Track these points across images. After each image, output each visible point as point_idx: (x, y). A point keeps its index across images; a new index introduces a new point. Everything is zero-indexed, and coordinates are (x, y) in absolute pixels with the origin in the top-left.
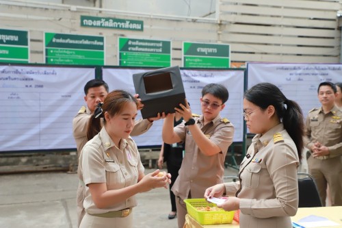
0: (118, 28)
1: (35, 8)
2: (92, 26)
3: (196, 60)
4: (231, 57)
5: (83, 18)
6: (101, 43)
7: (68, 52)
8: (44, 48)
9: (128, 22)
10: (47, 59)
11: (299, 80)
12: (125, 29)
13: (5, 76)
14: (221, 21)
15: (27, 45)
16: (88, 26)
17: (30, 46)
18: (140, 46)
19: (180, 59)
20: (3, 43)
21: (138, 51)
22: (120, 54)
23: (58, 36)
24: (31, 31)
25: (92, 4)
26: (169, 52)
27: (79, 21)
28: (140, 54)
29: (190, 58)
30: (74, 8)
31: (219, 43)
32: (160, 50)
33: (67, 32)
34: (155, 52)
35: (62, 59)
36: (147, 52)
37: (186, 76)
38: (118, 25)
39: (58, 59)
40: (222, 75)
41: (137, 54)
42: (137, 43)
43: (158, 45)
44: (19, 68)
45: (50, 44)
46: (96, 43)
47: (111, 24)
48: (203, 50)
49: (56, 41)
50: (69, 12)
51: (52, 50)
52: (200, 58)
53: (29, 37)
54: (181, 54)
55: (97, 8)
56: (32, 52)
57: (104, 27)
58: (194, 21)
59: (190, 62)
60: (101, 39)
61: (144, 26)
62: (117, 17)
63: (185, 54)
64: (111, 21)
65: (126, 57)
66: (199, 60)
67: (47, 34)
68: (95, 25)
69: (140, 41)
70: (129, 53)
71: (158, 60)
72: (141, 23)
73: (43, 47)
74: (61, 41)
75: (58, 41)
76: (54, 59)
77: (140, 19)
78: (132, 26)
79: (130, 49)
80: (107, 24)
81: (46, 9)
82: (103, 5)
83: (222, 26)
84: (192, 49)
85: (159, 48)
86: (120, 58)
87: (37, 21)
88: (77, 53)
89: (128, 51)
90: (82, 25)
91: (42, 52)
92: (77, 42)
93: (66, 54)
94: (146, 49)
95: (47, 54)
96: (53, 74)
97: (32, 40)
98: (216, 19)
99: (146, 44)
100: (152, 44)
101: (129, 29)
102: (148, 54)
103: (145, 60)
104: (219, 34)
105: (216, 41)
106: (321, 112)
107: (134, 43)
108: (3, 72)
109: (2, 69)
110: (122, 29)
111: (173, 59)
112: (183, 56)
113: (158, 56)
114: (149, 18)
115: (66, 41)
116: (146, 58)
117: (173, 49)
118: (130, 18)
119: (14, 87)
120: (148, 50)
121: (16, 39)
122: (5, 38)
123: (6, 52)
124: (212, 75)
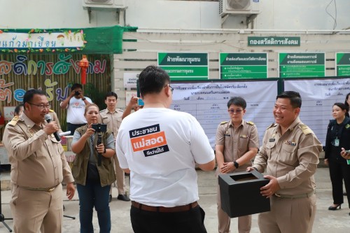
0: (279, 45)
1: (213, 34)
2: (257, 45)
3: (348, 69)
5: (250, 39)
6: (264, 59)
7: (238, 68)
8: (220, 66)
9: (287, 39)
10: (221, 75)
13: (209, 90)
15: (207, 65)
16: (254, 45)
17: (210, 65)
18: (297, 60)
19: (334, 69)
20: (190, 64)
21: (295, 64)
22: (280, 67)
23: (230, 55)
24: (210, 53)
25: (246, 26)
26: (323, 63)
27: (247, 42)
28: (297, 66)
29: (344, 67)
30: (242, 31)
32: (315, 62)
34: (311, 64)
35: (233, 74)
36: (304, 64)
38: (279, 43)
39: (230, 74)
41: (294, 66)
42: (295, 57)
43: (313, 57)
44: (219, 84)
45: (224, 63)
46: (260, 59)
47: (272, 42)
49: (229, 60)
50: (238, 35)
51: (225, 67)
53: (208, 58)
54: (334, 64)
55: (250, 29)
59: (342, 70)
60: (264, 55)
61: (301, 42)
62: (277, 36)
63: (338, 64)
64: (272, 39)
65: (285, 70)
67: (221, 55)
68: (259, 43)
69: (297, 54)
70: (288, 66)
71: (313, 70)
72: (298, 39)
73: (218, 65)
74: (233, 59)
75: (230, 59)
76: (227, 74)
77: (297, 36)
78: (290, 42)
79: (288, 62)
80: (269, 42)
81: (221, 34)
82: (255, 26)
84: (345, 59)
85: (314, 59)
86: (280, 70)
88: (245, 69)
89: (287, 64)
90: (249, 45)
91: (218, 70)
92: (244, 59)
93: (236, 70)
94: (303, 62)
95: (221, 71)
96: (244, 87)
97: (211, 60)
99: (303, 57)
100: (308, 57)
101: (288, 45)
102: (304, 66)
103: (302, 71)
107: (292, 57)
108: (208, 87)
109: (206, 84)
110: (282, 45)
111: (327, 69)
112: (336, 65)
113: (314, 67)
114: (305, 34)
115: (237, 59)
116: (303, 69)
117: (327, 60)
118: (289, 36)
119: (215, 99)
120: (305, 62)
121: (199, 61)
122: (190, 60)
123: (192, 71)
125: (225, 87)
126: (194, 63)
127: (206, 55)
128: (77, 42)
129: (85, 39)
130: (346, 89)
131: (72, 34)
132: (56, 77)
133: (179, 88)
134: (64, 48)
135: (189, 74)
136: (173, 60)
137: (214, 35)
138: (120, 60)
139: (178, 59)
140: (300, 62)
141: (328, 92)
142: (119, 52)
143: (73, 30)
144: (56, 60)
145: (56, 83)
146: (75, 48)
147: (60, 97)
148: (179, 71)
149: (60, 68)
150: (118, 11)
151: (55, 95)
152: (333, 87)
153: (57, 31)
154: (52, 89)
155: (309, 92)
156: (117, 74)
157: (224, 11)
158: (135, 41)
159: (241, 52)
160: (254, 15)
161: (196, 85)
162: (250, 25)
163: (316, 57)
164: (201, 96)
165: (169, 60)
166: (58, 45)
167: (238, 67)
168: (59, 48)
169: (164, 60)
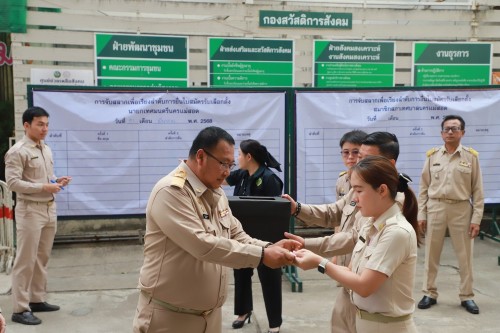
0: (314, 26)
1: (197, 3)
2: (276, 25)
3: (434, 72)
4: (494, 63)
5: (263, 14)
6: (288, 51)
7: (241, 66)
8: (209, 61)
9: (328, 17)
10: (211, 76)
12: (324, 27)
13: (162, 107)
14: (477, 6)
15: (185, 58)
16: (270, 26)
17: (191, 58)
18: (346, 53)
19: (409, 70)
20: (154, 57)
21: (342, 60)
22: (316, 65)
23: (228, 43)
24: (190, 37)
26: (392, 61)
27: (258, 19)
28: (346, 64)
29: (425, 67)
31: (474, 41)
32: (378, 58)
33: (240, 37)
34: (370, 61)
35: (232, 76)
36: (357, 61)
37: (425, 100)
38: (314, 22)
39: (227, 76)
40: (485, 97)
41: (341, 64)
42: (342, 48)
43: (373, 49)
44: (180, 96)
45: (217, 55)
46: (281, 50)
47: (303, 20)
48: (446, 54)
50: (243, 6)
51: (219, 63)
52: (440, 67)
53: (188, 46)
54: (411, 62)
57: (293, 26)
59: (424, 73)
60: (288, 44)
61: (354, 22)
62: (313, 10)
63: (416, 62)
64: (303, 15)
65: (325, 70)
66: (438, 70)
67: (212, 41)
68: (279, 23)
69: (346, 44)
70: (330, 64)
71: (374, 72)
72: (349, 17)
73: (206, 59)
74: (231, 49)
75: (228, 50)
76: (221, 76)
77: (347, 11)
78: (334, 22)
79: (330, 57)
80: (297, 21)
81: (212, 4)
83: (480, 14)
84: (429, 53)
85: (375, 53)
86: (316, 71)
87: (198, 22)
88: (254, 67)
89: (329, 60)
90: (262, 24)
91: (205, 68)
92: (253, 50)
93: (238, 69)
94: (356, 57)
95: (211, 71)
96: (225, 102)
97: (192, 51)
98: (470, 3)
99: (356, 49)
100: (365, 49)
101: (330, 27)
102: (357, 65)
104: (473, 27)
105: (469, 39)
107: (337, 48)
108: (159, 102)
109: (157, 96)
110: (320, 27)
111: (397, 70)
112: (413, 64)
113: (375, 66)
114: (361, 8)
115: (240, 50)
116: (356, 70)
117: (398, 54)
118: (332, 11)
119: (173, 122)
120: (359, 58)
121: (171, 50)
122: (156, 49)
123: (158, 69)
124: (467, 98)
125: (191, 102)
126: (161, 55)
127: (184, 40)
130: (403, 108)
133: (107, 102)
135: (153, 74)
136: (125, 47)
137: (200, 6)
139: (133, 47)
140: (351, 57)
141: (372, 114)
142: (22, 29)
148: (134, 69)
152: (382, 105)
155: (340, 113)
156: (19, 71)
159: (249, 37)
161: (138, 97)
163: (379, 49)
165: (115, 47)
167: (241, 64)
169: (107, 47)
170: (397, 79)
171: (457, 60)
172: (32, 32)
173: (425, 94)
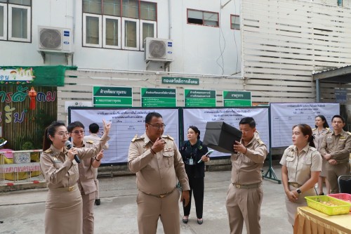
0: (184, 83)
1: (136, 74)
2: (169, 83)
3: (231, 102)
4: (252, 99)
5: (163, 78)
6: (174, 93)
9: (190, 80)
10: (142, 104)
11: (302, 113)
12: (188, 84)
13: (126, 115)
14: (245, 78)
15: (131, 96)
17: (133, 97)
18: (197, 94)
19: (222, 102)
20: (118, 96)
21: (196, 97)
22: (185, 99)
23: (149, 90)
24: (133, 88)
25: (164, 70)
26: (215, 98)
27: (161, 80)
28: (197, 99)
29: (228, 101)
30: (158, 73)
31: (245, 91)
33: (154, 87)
34: (207, 98)
35: (151, 104)
36: (201, 98)
37: (234, 112)
39: (149, 104)
41: (195, 99)
42: (195, 92)
43: (208, 93)
44: (134, 111)
45: (145, 95)
46: (171, 93)
47: (179, 81)
48: (235, 96)
51: (145, 98)
52: (233, 101)
53: (133, 92)
54: (222, 98)
55: (167, 72)
56: (134, 100)
57: (176, 83)
58: (226, 78)
59: (227, 103)
60: (174, 91)
61: (200, 82)
62: (184, 77)
63: (224, 98)
64: (180, 79)
65: (189, 101)
67: (142, 89)
69: (197, 91)
70: (191, 99)
72: (198, 80)
73: (140, 97)
74: (151, 93)
75: (149, 93)
76: (146, 104)
77: (197, 78)
78: (192, 82)
79: (191, 96)
80: (177, 81)
81: (142, 74)
82: (170, 69)
83: (246, 81)
84: (229, 95)
85: (208, 95)
86: (185, 102)
87: (137, 81)
88: (160, 100)
90: (163, 82)
91: (140, 100)
92: (160, 93)
94: (201, 96)
95: (142, 101)
98: (242, 76)
99: (201, 93)
100: (204, 93)
101: (190, 84)
104: (244, 85)
105: (243, 90)
106: (333, 135)
107: (193, 92)
108: (125, 113)
109: (124, 111)
110: (186, 84)
111: (217, 102)
112: (223, 100)
113: (208, 100)
114: (202, 77)
115: (154, 93)
116: (202, 102)
117: (217, 95)
118: (191, 78)
119: (131, 122)
121: (125, 93)
122: (119, 92)
123: (120, 101)
124: (249, 111)
125: (139, 113)
126: (121, 95)
127: (131, 89)
128: (27, 77)
129: (34, 75)
130: (226, 115)
131: (23, 71)
132: (15, 104)
133: (103, 113)
134: (16, 81)
135: (117, 103)
136: (105, 92)
138: (62, 91)
139: (109, 92)
140: (199, 96)
141: (214, 118)
142: (62, 85)
143: (24, 68)
144: (15, 90)
145: (14, 109)
146: (25, 81)
147: (17, 120)
148: (110, 101)
149: (17, 97)
150: (66, 55)
151: (13, 118)
152: (217, 114)
153: (11, 68)
154: (11, 114)
155: (201, 117)
156: (59, 102)
157: (147, 59)
158: (75, 77)
159: (157, 88)
160: (169, 62)
161: (116, 111)
162: (167, 69)
163: (210, 93)
164: (121, 120)
165: (102, 92)
166: (11, 78)
167: (154, 99)
168: (11, 81)
169: (98, 92)
170: (217, 105)
171: (239, 98)
172: (66, 86)
173: (234, 109)
